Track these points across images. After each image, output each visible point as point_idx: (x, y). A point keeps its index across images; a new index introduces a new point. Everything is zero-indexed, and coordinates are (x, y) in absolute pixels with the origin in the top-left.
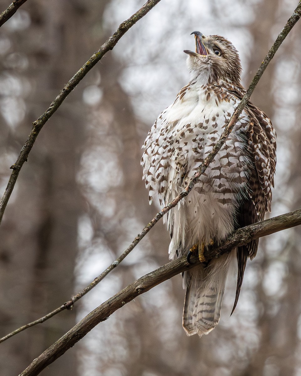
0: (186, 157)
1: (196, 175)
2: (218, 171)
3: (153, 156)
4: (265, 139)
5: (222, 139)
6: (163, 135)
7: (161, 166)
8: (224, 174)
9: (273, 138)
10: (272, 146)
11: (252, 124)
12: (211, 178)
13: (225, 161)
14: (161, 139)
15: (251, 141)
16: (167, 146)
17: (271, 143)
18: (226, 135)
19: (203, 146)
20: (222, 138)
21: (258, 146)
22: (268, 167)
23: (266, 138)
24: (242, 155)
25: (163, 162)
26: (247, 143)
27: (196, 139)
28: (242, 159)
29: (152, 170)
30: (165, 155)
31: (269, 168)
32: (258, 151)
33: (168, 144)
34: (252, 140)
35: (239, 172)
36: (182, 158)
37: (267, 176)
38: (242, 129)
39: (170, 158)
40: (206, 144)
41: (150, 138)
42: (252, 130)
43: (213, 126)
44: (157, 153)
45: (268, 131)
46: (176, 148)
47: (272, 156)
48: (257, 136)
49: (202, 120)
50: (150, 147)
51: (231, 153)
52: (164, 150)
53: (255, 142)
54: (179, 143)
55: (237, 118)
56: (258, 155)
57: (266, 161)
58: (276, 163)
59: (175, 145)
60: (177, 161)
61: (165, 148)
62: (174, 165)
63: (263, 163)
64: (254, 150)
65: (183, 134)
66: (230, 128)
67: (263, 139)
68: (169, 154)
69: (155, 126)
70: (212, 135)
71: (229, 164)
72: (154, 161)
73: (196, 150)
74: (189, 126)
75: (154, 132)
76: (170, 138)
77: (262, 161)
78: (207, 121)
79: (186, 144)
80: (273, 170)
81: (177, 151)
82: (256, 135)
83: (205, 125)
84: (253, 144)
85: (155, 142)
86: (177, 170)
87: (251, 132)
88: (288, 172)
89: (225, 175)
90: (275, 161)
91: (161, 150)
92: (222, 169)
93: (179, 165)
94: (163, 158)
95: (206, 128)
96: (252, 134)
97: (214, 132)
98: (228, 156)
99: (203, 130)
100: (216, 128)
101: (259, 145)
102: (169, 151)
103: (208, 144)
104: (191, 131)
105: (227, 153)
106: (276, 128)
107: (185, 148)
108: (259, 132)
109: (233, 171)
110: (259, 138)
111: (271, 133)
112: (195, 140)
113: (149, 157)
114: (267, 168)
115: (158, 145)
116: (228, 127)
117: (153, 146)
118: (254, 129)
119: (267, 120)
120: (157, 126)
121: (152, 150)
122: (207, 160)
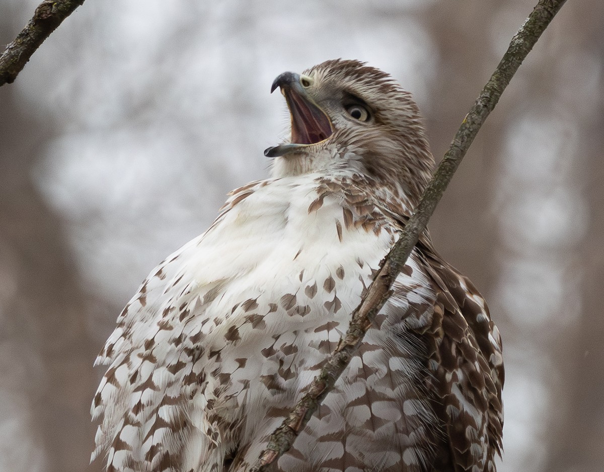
0: (240, 401)
1: (265, 458)
2: (339, 444)
3: (136, 390)
4: (477, 354)
5: (343, 349)
6: (171, 328)
7: (160, 423)
8: (355, 455)
9: (496, 352)
10: (493, 376)
11: (440, 310)
12: (316, 466)
13: (362, 413)
14: (162, 338)
15: (437, 360)
16: (179, 366)
17: (491, 365)
18: (355, 338)
19: (293, 370)
20: (341, 347)
21: (455, 377)
22: (483, 439)
23: (477, 351)
24: (409, 396)
25: (166, 413)
26: (425, 363)
27: (275, 348)
28: (410, 408)
29: (128, 434)
30: (173, 393)
31: (486, 441)
32: (455, 391)
33: (185, 358)
34: (439, 356)
35: (401, 450)
36: (229, 404)
37: (480, 465)
38: (411, 320)
39: (190, 401)
40: (302, 362)
41: (124, 335)
42: (439, 329)
43: (328, 305)
44: (149, 384)
45: (481, 330)
46: (209, 372)
48: (454, 346)
50: (125, 365)
51: (379, 389)
52: (173, 377)
53: (449, 364)
54: (218, 359)
55: (388, 286)
56: (455, 402)
57: (478, 420)
59: (207, 364)
60: (211, 413)
61: (175, 369)
62: (200, 423)
63: (469, 429)
65: (232, 334)
66: (367, 319)
67: (470, 355)
68: (189, 389)
69: (142, 300)
70: (323, 336)
71: (373, 422)
72: (138, 407)
73: (272, 383)
74: (251, 304)
75: (138, 318)
76: (196, 339)
77: (465, 420)
78: (312, 291)
79: (242, 363)
81: (212, 383)
82: (450, 342)
83: (302, 300)
84: (442, 370)
85: (143, 348)
86: (210, 438)
87: (437, 335)
89: (360, 459)
91: (161, 376)
92: (350, 439)
93: (216, 422)
94: (166, 401)
95: (304, 311)
96: (438, 340)
97: (329, 327)
98: (369, 398)
99: (298, 317)
100: (335, 311)
101: (460, 374)
102: (189, 379)
104: (257, 321)
105: (367, 389)
107: (237, 375)
108: (458, 333)
109: (384, 444)
110: (458, 352)
111: (491, 338)
112: (269, 352)
113: (119, 399)
114: (479, 443)
115: (150, 358)
116: (361, 316)
117: (136, 361)
118: (445, 326)
119: (477, 300)
120: (149, 301)
121: (132, 372)
122: (298, 414)
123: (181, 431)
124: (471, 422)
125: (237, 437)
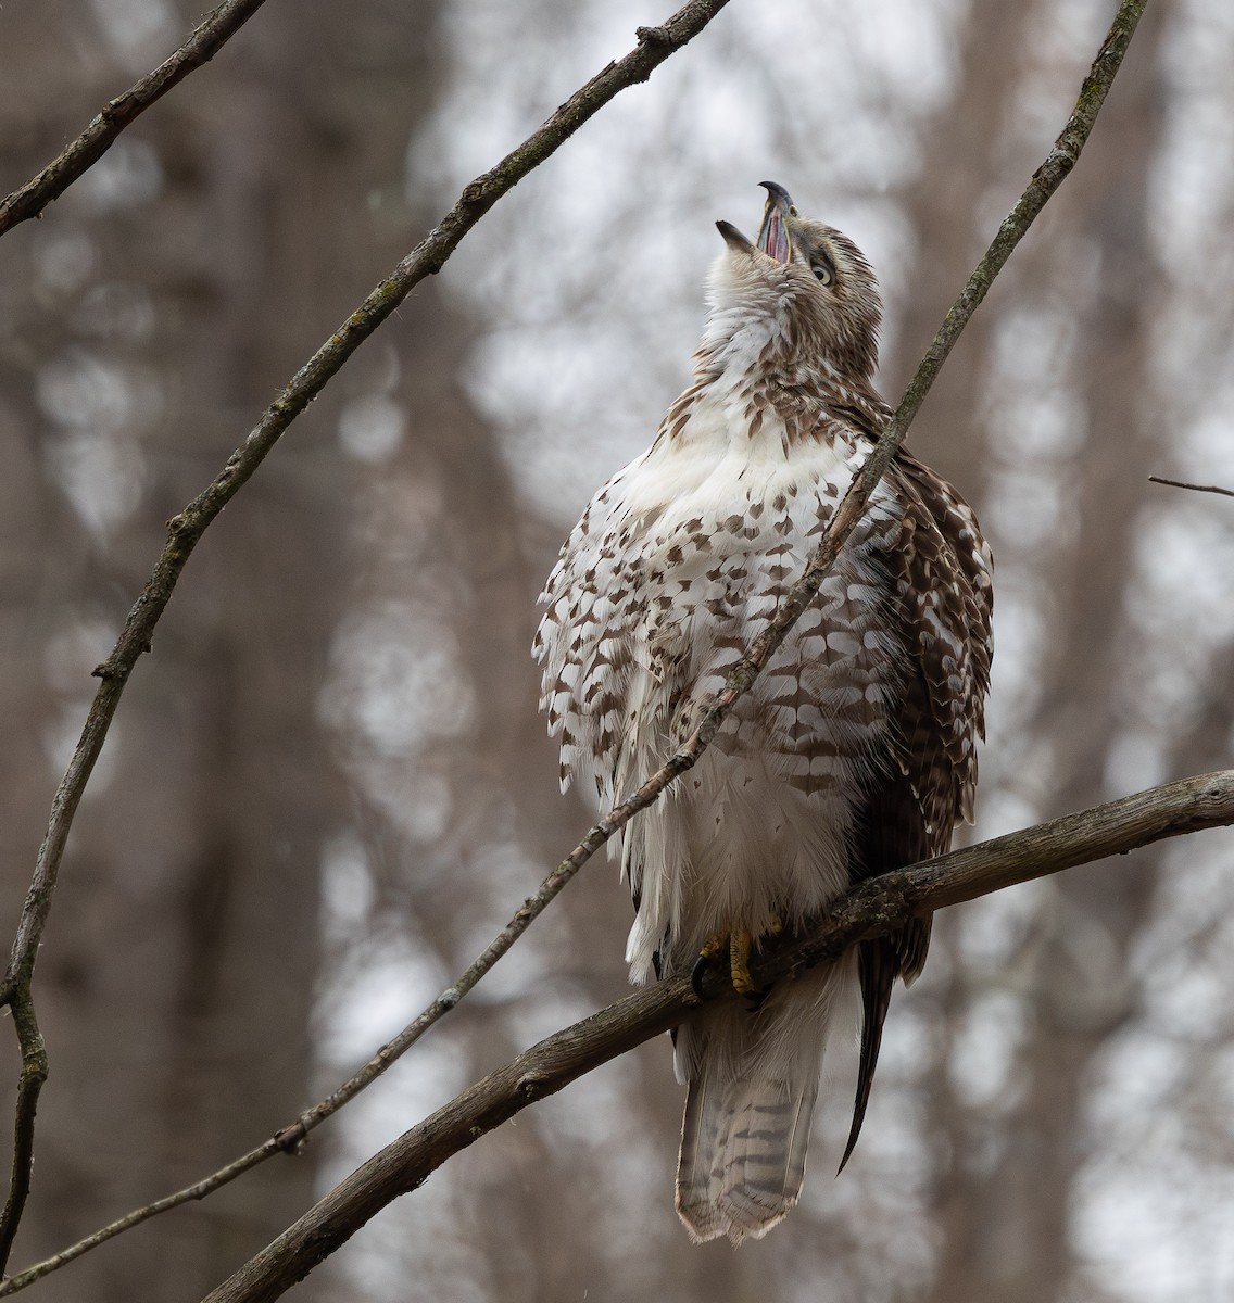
0: (684, 627)
1: (723, 698)
2: (792, 679)
3: (576, 625)
4: (954, 574)
5: (811, 574)
6: (612, 556)
7: (600, 660)
8: (810, 691)
9: (983, 573)
10: (978, 600)
11: (910, 524)
12: (766, 704)
13: (817, 645)
14: (604, 568)
15: (908, 581)
16: (622, 594)
17: (976, 588)
18: (825, 561)
19: (741, 595)
20: (809, 571)
21: (929, 601)
22: (963, 670)
23: (957, 571)
24: (874, 626)
25: (607, 648)
26: (892, 587)
27: (721, 570)
28: (872, 640)
29: (569, 674)
30: (615, 626)
31: (968, 672)
32: (929, 615)
33: (627, 586)
34: (909, 576)
35: (863, 686)
36: (673, 633)
37: (961, 700)
38: (876, 540)
39: (632, 634)
40: (752, 587)
41: (565, 567)
42: (910, 545)
43: (779, 526)
44: (590, 617)
45: (964, 547)
46: (650, 598)
47: (981, 632)
48: (927, 565)
49: (740, 508)
50: (566, 597)
51: (835, 619)
52: (614, 607)
53: (922, 585)
54: (661, 582)
55: (862, 503)
56: (931, 629)
57: (958, 648)
58: (991, 656)
59: (651, 589)
60: (655, 644)
61: (616, 598)
62: (643, 657)
63: (946, 659)
64: (914, 610)
65: (675, 555)
66: (838, 539)
67: (946, 576)
68: (630, 619)
69: (585, 528)
70: (775, 560)
71: (829, 655)
72: (577, 645)
73: (717, 608)
74: (695, 524)
75: (580, 547)
76: (635, 566)
77: (942, 648)
78: (757, 510)
79: (686, 585)
80: (981, 679)
81: (654, 610)
82: (924, 561)
83: (749, 522)
84: (913, 592)
85: (583, 580)
86: (653, 673)
87: (907, 552)
88: (1035, 690)
89: (815, 696)
90: (987, 650)
91: (602, 607)
92: (805, 673)
93: (659, 655)
94: (608, 634)
95: (752, 533)
96: (908, 559)
97: (782, 550)
98: (824, 629)
99: (745, 540)
100: (786, 533)
101: (935, 597)
102: (631, 609)
103: (761, 587)
104: (702, 542)
105: (823, 621)
106: (996, 540)
107: (680, 599)
108: (933, 551)
109: (842, 679)
110: (933, 572)
111: (976, 556)
112: (714, 575)
113: (561, 634)
114: (960, 676)
115: (593, 590)
116: (832, 536)
117: (577, 592)
118: (916, 542)
119: (962, 512)
120: (592, 529)
121: (573, 605)
122: (760, 648)
123: (623, 669)
124: (949, 650)
125: (682, 672)
